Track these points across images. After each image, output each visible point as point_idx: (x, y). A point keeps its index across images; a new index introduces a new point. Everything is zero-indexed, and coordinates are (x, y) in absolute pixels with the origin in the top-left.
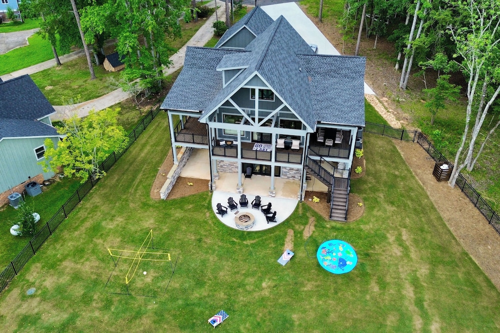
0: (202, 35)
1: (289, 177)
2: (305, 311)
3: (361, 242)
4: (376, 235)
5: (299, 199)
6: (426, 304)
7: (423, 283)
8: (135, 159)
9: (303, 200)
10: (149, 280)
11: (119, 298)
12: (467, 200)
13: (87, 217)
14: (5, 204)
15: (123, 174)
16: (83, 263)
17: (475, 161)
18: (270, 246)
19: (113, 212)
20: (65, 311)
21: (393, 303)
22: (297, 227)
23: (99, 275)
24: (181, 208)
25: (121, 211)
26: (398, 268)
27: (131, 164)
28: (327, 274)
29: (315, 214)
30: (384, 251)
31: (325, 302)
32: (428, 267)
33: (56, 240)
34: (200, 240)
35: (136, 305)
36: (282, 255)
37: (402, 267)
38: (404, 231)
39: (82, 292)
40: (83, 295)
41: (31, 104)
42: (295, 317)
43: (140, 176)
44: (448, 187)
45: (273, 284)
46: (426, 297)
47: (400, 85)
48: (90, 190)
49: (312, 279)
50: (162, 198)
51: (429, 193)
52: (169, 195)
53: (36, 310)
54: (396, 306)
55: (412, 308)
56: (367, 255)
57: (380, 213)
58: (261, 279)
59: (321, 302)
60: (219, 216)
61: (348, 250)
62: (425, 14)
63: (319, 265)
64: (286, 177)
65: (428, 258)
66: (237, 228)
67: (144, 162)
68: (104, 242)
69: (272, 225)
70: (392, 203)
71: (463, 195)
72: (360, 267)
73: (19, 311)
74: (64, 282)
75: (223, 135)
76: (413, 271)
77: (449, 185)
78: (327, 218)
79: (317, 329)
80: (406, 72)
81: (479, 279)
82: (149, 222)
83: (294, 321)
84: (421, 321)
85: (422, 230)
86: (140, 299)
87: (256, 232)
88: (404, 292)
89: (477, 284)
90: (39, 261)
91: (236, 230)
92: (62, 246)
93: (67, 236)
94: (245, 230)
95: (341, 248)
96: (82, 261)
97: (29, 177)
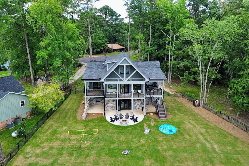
0: (81, 72)
1: (137, 109)
2: (162, 146)
3: (175, 124)
4: (180, 122)
5: (144, 115)
6: (209, 140)
7: (205, 134)
8: (65, 109)
9: (146, 115)
10: (88, 144)
11: (76, 152)
12: (209, 112)
13: (49, 129)
14: (4, 128)
15: (61, 114)
16: (53, 143)
17: (207, 99)
18: (138, 129)
19: (61, 126)
20: (51, 159)
21: (196, 140)
22: (147, 123)
23: (63, 146)
24: (93, 122)
25: (65, 125)
26: (193, 131)
27: (63, 111)
28: (166, 135)
29: (153, 118)
30: (186, 126)
31: (170, 142)
32: (204, 129)
33: (36, 137)
34: (107, 131)
35: (86, 153)
36: (145, 131)
37: (195, 130)
38: (190, 120)
39: (57, 152)
40: (58, 153)
41: (15, 87)
42: (159, 148)
43: (69, 114)
44: (200, 109)
45: (145, 140)
46: (208, 138)
47: (169, 82)
48: (47, 120)
49: (161, 137)
50: (83, 119)
51: (194, 110)
52: (85, 118)
53: (35, 161)
54: (198, 141)
55: (204, 141)
56: (179, 128)
57: (178, 116)
58: (140, 139)
59: (168, 143)
60: (112, 123)
61: (172, 127)
62: (173, 53)
63: (162, 133)
64: (136, 109)
65: (203, 127)
66: (121, 125)
67: (69, 109)
68: (61, 135)
69: (136, 123)
70: (182, 113)
71: (206, 110)
72: (179, 131)
73: (26, 163)
74: (46, 150)
75: (108, 91)
76: (199, 131)
77: (200, 107)
78: (158, 119)
79: (170, 151)
80: (170, 77)
81: (225, 133)
82: (80, 127)
83: (159, 150)
84: (209, 145)
85: (197, 120)
86: (87, 151)
87: (130, 126)
88: (199, 137)
89: (225, 134)
90: (29, 145)
91: (121, 126)
92: (39, 139)
93: (41, 135)
94: (125, 125)
95: (168, 127)
96: (52, 142)
97: (16, 116)
